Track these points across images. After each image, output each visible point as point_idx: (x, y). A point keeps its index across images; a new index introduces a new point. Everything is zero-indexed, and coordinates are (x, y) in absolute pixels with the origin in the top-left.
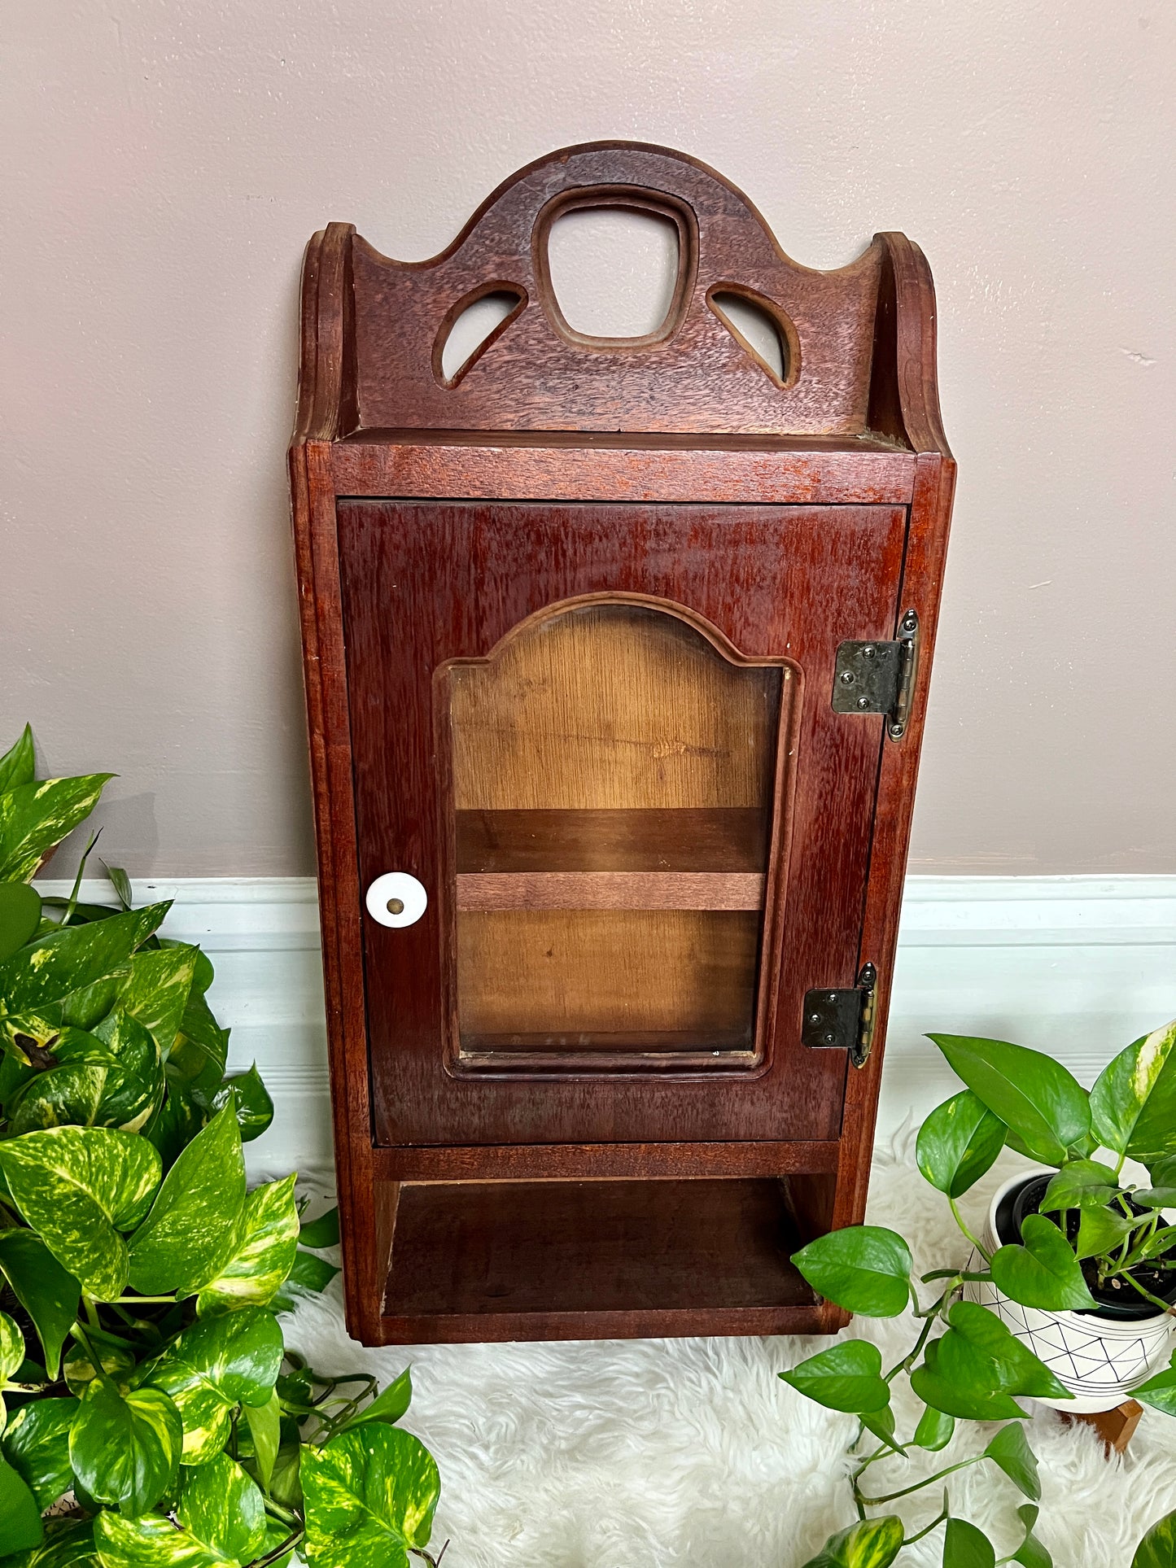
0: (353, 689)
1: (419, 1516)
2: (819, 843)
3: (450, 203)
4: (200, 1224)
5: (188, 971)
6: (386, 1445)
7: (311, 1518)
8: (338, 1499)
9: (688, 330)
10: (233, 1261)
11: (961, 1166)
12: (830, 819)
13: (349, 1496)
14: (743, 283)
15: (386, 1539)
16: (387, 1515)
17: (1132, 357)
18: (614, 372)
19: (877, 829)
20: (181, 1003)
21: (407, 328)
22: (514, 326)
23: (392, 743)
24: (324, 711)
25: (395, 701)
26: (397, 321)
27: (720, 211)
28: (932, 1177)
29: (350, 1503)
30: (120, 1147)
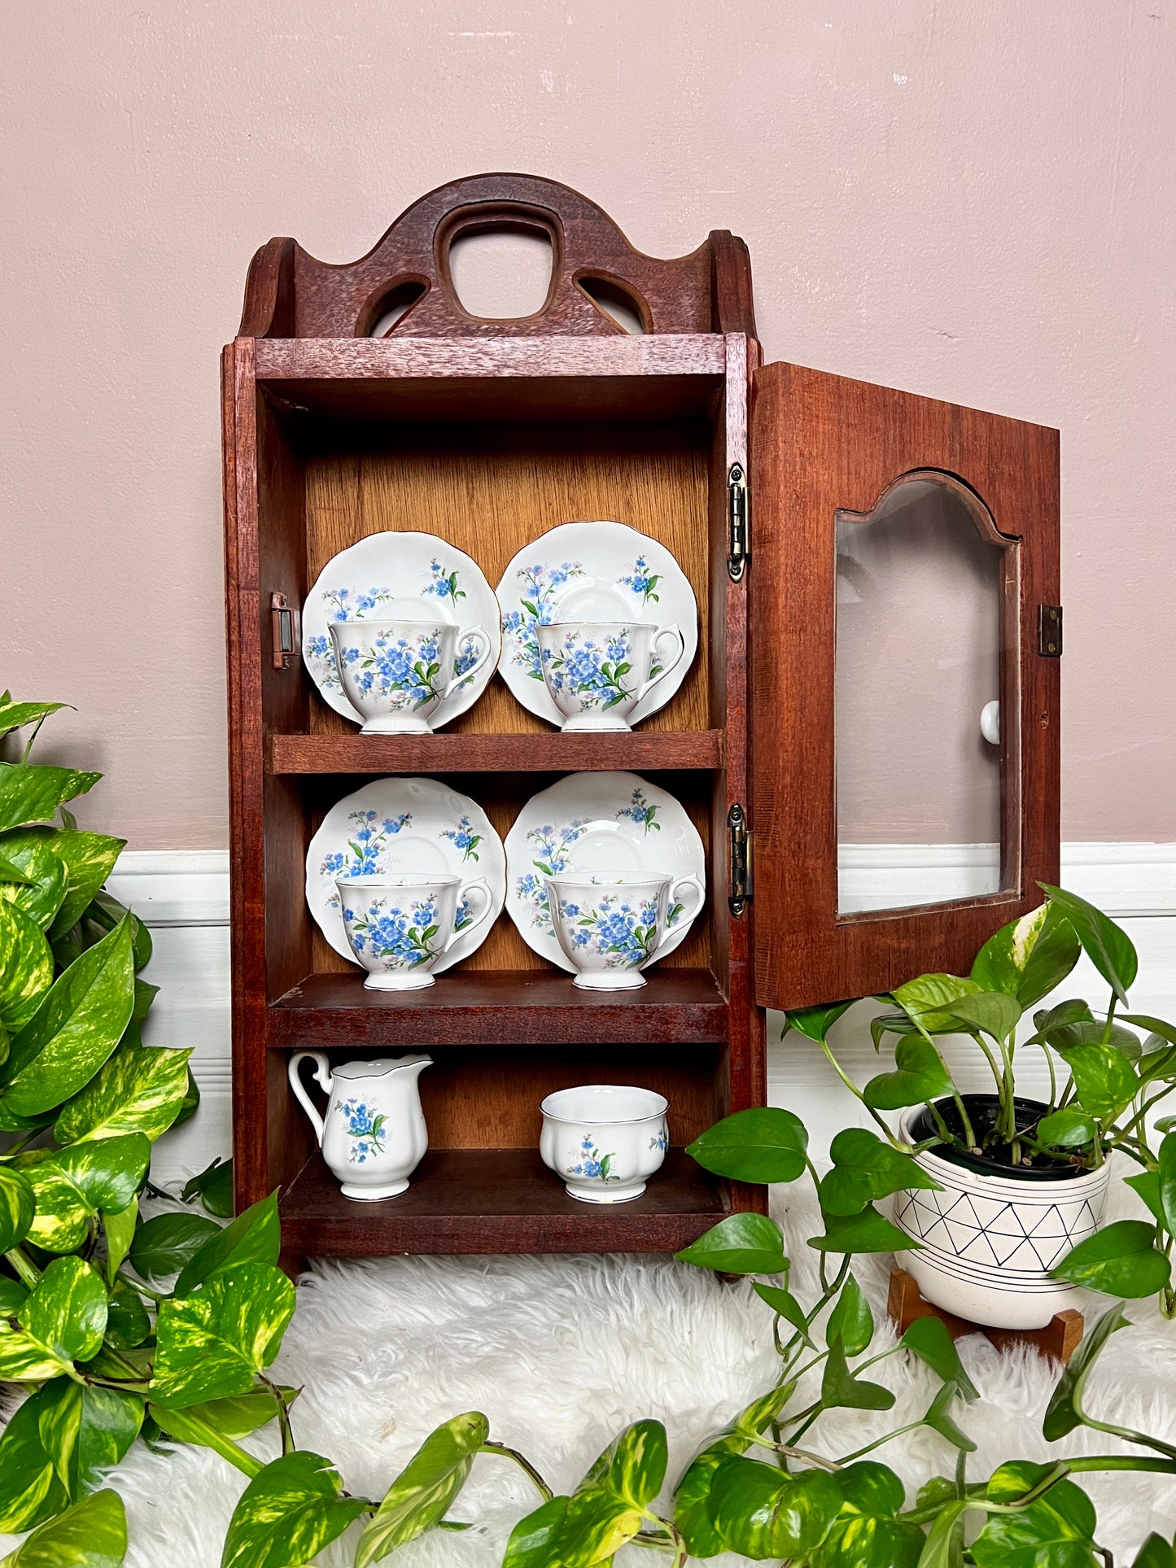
1: (270, 1334)
4: (85, 1045)
5: (111, 856)
6: (246, 1278)
7: (161, 1360)
8: (193, 1337)
9: (560, 304)
10: (117, 1114)
13: (203, 1333)
14: (601, 268)
15: (233, 1361)
16: (238, 1339)
17: (940, 336)
22: (420, 306)
26: (327, 306)
27: (579, 216)
29: (203, 1339)
30: (14, 926)
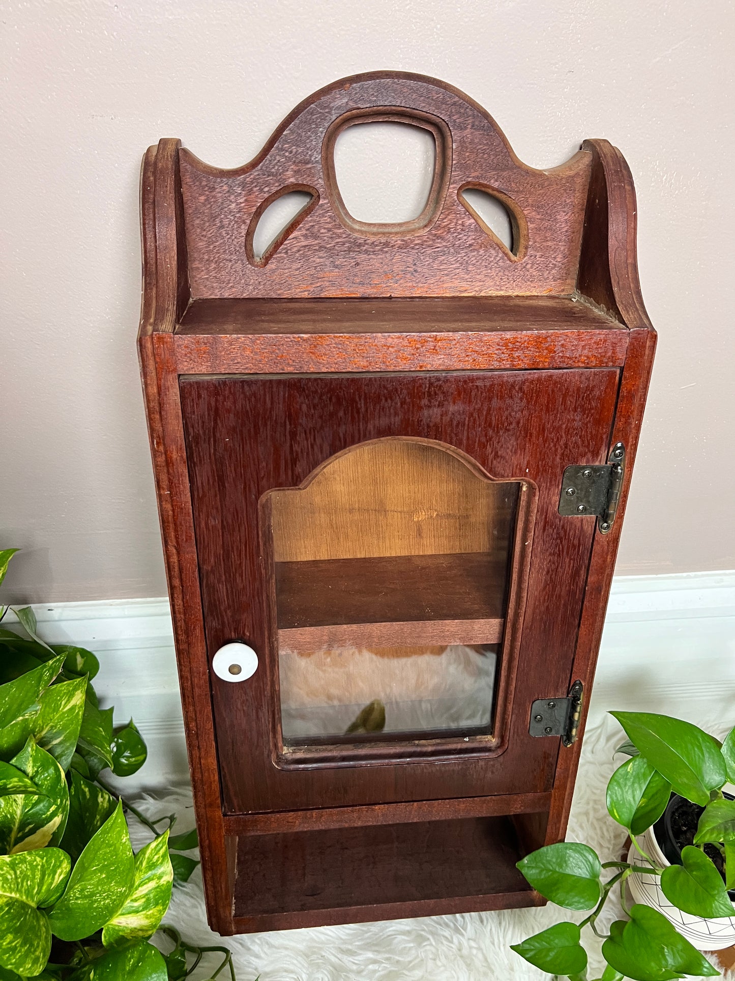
0: (197, 514)
2: (546, 604)
3: (255, 118)
4: (101, 891)
5: (81, 695)
9: (444, 219)
10: (127, 903)
11: (638, 810)
12: (554, 589)
14: (485, 182)
18: (386, 252)
19: (588, 593)
20: (78, 721)
21: (226, 222)
22: (309, 218)
23: (228, 551)
24: (176, 531)
25: (230, 521)
26: (216, 217)
27: (469, 127)
28: (618, 817)
30: (38, 859)
